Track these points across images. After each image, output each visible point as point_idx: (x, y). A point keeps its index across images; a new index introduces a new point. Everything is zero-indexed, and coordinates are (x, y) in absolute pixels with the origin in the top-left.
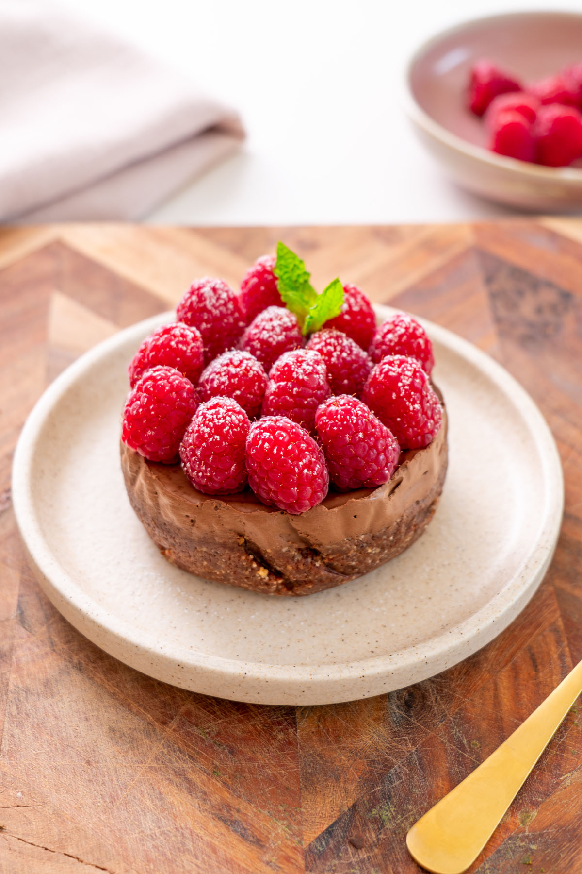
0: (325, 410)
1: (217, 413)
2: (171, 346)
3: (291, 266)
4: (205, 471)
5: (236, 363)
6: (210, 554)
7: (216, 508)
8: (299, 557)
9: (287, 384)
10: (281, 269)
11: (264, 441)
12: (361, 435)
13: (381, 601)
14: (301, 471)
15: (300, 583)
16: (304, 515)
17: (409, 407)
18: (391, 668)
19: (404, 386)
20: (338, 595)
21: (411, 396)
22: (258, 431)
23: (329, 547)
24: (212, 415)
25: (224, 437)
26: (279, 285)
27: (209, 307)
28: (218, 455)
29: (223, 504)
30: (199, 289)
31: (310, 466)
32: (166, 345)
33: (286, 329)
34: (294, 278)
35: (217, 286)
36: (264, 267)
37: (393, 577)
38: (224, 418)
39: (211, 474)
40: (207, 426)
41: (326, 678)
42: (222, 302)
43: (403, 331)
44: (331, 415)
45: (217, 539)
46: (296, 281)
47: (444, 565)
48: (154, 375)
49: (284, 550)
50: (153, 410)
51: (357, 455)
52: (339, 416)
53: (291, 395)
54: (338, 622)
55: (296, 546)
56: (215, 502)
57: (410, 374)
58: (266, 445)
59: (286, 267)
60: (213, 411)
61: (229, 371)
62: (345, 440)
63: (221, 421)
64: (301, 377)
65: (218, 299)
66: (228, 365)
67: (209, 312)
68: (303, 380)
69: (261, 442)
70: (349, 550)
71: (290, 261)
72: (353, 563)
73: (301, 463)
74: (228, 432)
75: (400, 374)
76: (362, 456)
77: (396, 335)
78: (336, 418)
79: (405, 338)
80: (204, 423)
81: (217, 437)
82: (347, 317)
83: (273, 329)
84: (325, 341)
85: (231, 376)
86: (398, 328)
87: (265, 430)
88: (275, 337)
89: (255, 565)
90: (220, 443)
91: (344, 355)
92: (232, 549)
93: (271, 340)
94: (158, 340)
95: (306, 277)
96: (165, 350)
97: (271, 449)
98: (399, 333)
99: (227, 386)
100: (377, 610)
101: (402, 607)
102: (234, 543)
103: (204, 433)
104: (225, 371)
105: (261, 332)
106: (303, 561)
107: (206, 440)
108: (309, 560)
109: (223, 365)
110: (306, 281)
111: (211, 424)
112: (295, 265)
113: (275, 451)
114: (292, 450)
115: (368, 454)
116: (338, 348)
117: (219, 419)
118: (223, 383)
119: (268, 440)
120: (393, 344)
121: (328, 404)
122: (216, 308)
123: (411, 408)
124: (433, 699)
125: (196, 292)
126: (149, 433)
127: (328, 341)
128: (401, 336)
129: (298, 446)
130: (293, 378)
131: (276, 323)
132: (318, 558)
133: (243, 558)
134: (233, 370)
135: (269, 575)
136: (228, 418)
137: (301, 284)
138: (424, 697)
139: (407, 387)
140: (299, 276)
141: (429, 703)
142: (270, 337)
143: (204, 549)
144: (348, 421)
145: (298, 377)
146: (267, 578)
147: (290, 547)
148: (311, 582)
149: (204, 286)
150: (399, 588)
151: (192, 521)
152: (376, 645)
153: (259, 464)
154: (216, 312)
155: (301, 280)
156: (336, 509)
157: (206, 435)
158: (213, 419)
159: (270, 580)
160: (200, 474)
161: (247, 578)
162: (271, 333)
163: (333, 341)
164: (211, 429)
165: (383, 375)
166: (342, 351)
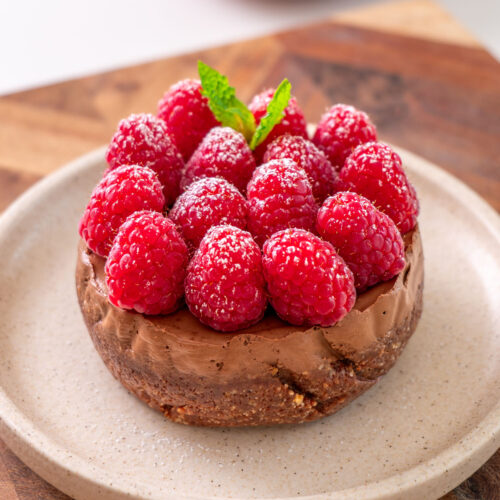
0: (328, 211)
1: (230, 241)
2: (136, 190)
3: (216, 84)
4: (229, 306)
5: (213, 189)
6: (242, 396)
7: (246, 343)
8: (333, 373)
9: (276, 197)
10: (208, 90)
11: (292, 255)
12: (374, 227)
13: (404, 398)
14: (335, 278)
15: (334, 401)
16: (339, 325)
17: (397, 191)
18: (468, 454)
19: (388, 170)
20: (360, 405)
21: (397, 179)
22: (279, 248)
23: (362, 352)
24: (225, 243)
25: (244, 263)
26: (211, 106)
27: (150, 144)
28: (241, 286)
29: (253, 336)
30: (133, 127)
31: (339, 271)
32: (130, 189)
33: (241, 146)
34: (221, 96)
35: (150, 121)
36: (185, 92)
37: (401, 372)
38: (239, 244)
39: (235, 308)
40: (224, 257)
41: (414, 484)
42: (159, 135)
43: (352, 121)
44: (339, 215)
45: (249, 377)
46: (223, 99)
47: (442, 347)
48: (138, 221)
49: (320, 368)
50: (148, 258)
51: (374, 249)
52: (349, 213)
53: (286, 207)
54: (375, 430)
55: (330, 360)
56: (243, 337)
57: (389, 157)
58: (296, 259)
59: (211, 86)
60: (224, 240)
61: (209, 200)
62: (360, 236)
63: (237, 248)
64: (290, 186)
65: (155, 133)
66: (205, 193)
67: (152, 148)
68: (293, 187)
69: (288, 258)
70: (380, 350)
71: (213, 79)
72: (382, 364)
73: (332, 269)
74: (246, 258)
75: (380, 160)
76: (380, 248)
77: (347, 126)
78: (348, 216)
79: (356, 128)
80: (218, 255)
81: (238, 266)
82: (286, 123)
83: (229, 149)
84: (289, 147)
85: (213, 204)
86: (346, 120)
87: (288, 244)
88: (233, 156)
89: (292, 393)
90: (242, 270)
91: (311, 156)
92: (266, 383)
93: (230, 160)
94: (118, 187)
95: (232, 93)
96: (129, 195)
97: (302, 262)
98: (349, 124)
99: (213, 215)
100: (405, 407)
101: (426, 397)
102: (267, 376)
103: (221, 265)
104: (203, 201)
105: (216, 155)
106: (338, 374)
107: (226, 272)
108: (343, 372)
109: (199, 196)
110: (232, 97)
111: (226, 254)
112: (219, 83)
113: (306, 262)
114: (321, 258)
115: (385, 245)
116: (303, 151)
117: (234, 246)
118: (207, 213)
119: (297, 253)
120: (346, 136)
121: (329, 204)
122: (157, 143)
123: (400, 191)
124: (494, 478)
125: (131, 132)
126: (148, 284)
127: (292, 146)
128: (352, 127)
129: (324, 253)
130: (282, 188)
131: (229, 142)
132: (351, 368)
133: (279, 389)
134: (212, 197)
135: (304, 400)
136: (242, 243)
137: (229, 100)
138: (485, 479)
139: (392, 171)
140: (224, 93)
141: (493, 483)
142: (228, 157)
143: (234, 392)
144: (360, 216)
145: (287, 187)
146: (303, 404)
147: (325, 363)
148: (344, 396)
149: (137, 125)
150: (413, 380)
151: (218, 365)
152: (424, 441)
153: (290, 282)
154: (157, 147)
155: (228, 97)
156: (368, 310)
157: (225, 267)
158: (228, 248)
159: (306, 405)
160: (223, 311)
161: (281, 410)
162: (228, 153)
163: (296, 145)
164: (229, 259)
165: (363, 166)
166: (307, 153)
